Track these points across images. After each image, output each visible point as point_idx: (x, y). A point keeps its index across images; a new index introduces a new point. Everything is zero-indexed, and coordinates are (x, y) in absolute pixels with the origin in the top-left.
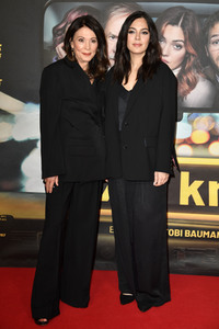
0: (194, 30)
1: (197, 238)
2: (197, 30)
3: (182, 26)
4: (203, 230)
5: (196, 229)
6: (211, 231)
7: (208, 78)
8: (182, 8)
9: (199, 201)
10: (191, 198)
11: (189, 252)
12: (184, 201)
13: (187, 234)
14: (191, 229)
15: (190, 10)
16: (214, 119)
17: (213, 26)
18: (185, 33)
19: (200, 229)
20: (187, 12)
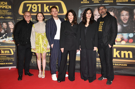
0: (116, 13)
1: (118, 66)
2: (117, 13)
3: (113, 12)
4: (120, 64)
5: (118, 63)
6: (122, 64)
7: (121, 25)
8: (113, 7)
9: (119, 56)
10: (116, 55)
11: (116, 69)
12: (115, 56)
13: (116, 65)
14: (117, 63)
15: (115, 8)
16: (122, 35)
17: (121, 12)
18: (114, 14)
19: (119, 63)
20: (114, 8)
